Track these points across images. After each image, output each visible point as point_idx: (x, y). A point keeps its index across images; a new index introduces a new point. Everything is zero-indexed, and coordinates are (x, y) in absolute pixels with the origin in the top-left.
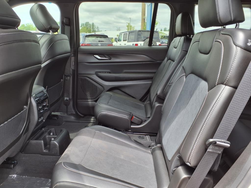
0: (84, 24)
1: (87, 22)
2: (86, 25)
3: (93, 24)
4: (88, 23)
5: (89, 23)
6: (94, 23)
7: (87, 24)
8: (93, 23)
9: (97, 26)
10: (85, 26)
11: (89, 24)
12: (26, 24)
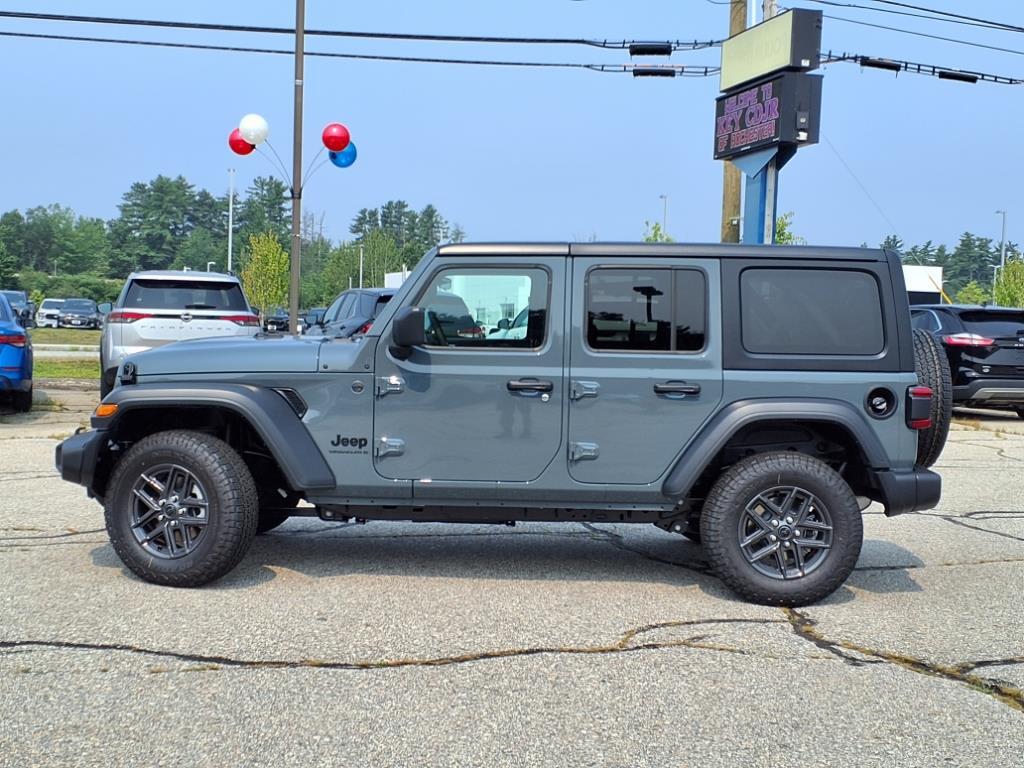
0: (373, 214)
1: (395, 201)
2: (384, 222)
3: (430, 213)
4: (401, 205)
5: (406, 210)
6: (435, 207)
7: (394, 213)
8: (430, 207)
9: (456, 225)
10: (380, 222)
11: (406, 214)
12: (30, 213)
